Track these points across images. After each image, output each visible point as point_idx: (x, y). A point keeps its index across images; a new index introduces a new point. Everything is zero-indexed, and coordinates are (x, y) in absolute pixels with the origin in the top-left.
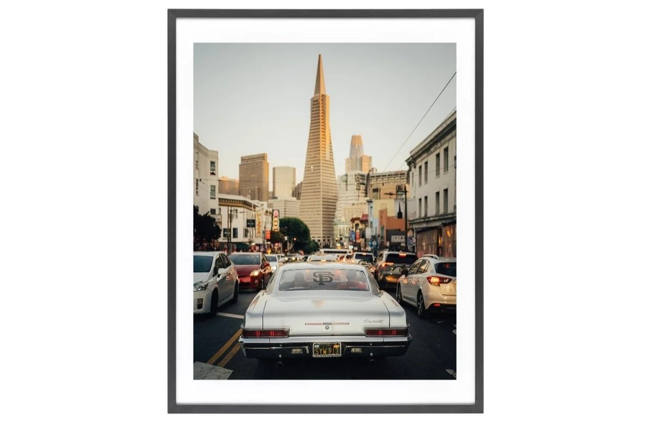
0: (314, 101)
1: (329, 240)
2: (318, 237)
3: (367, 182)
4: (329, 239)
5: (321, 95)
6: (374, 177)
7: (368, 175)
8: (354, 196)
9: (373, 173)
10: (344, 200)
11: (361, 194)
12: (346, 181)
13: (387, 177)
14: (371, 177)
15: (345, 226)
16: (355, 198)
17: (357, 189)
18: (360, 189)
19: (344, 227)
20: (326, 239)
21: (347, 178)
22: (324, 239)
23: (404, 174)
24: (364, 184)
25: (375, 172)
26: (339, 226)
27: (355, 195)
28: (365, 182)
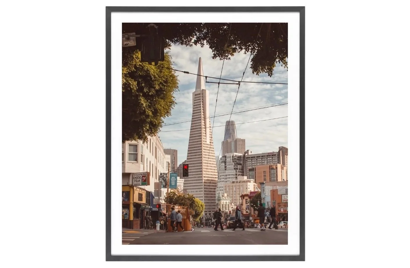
0: (196, 95)
1: (210, 214)
2: (209, 211)
3: (243, 162)
4: (210, 212)
5: (201, 89)
6: (249, 158)
7: (244, 155)
8: (232, 175)
9: (248, 155)
10: (223, 178)
11: (238, 173)
12: (225, 162)
13: (261, 157)
14: (247, 158)
15: (227, 201)
16: (233, 176)
17: (234, 169)
18: (237, 169)
19: (226, 203)
20: (208, 213)
21: (226, 160)
22: (206, 213)
23: (275, 155)
24: (241, 164)
25: (250, 154)
26: (222, 201)
27: (233, 173)
28: (242, 162)
